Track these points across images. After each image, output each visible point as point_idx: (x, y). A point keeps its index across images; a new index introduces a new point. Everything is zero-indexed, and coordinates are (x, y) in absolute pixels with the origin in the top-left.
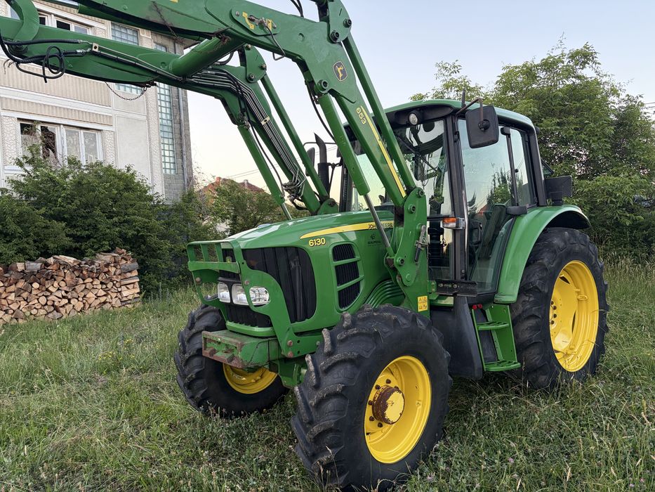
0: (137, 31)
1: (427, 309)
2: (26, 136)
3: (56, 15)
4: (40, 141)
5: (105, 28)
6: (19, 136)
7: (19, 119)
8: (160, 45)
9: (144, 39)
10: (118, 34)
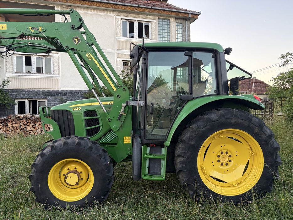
0: (169, 20)
1: (130, 143)
2: (125, 66)
3: (137, 20)
4: (130, 68)
5: (156, 21)
6: (123, 66)
7: (122, 60)
8: (179, 23)
9: (172, 22)
10: (161, 23)
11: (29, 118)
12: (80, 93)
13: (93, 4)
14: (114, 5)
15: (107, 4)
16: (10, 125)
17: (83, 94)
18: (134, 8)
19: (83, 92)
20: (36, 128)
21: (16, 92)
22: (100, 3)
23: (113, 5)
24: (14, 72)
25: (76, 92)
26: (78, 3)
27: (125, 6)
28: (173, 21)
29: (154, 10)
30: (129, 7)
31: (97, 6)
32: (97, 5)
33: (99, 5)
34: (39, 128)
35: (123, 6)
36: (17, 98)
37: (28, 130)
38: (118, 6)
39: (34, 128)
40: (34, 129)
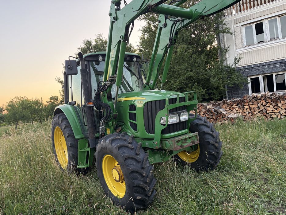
11: (268, 98)
16: (246, 107)
20: (279, 110)
21: (248, 68)
24: (244, 46)
34: (282, 109)
36: (249, 75)
37: (268, 112)
39: (276, 109)
40: (275, 111)
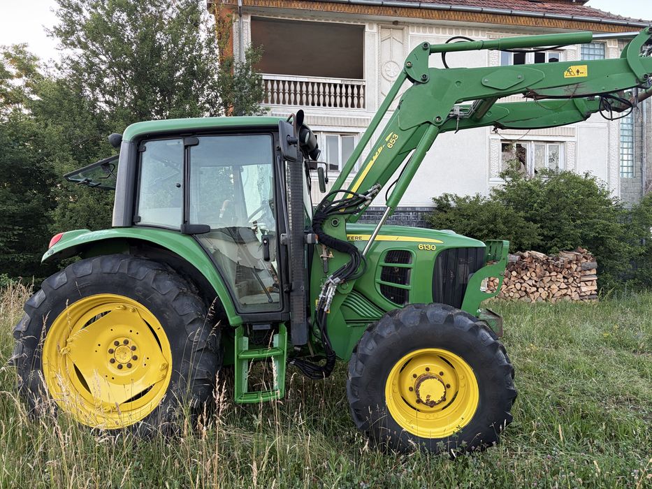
0: (604, 44)
2: (506, 153)
4: (515, 156)
6: (501, 153)
7: (500, 140)
9: (611, 50)
10: (586, 51)
12: (411, 213)
13: (447, 17)
14: (492, 16)
15: (476, 14)
17: (417, 217)
18: (533, 19)
19: (418, 212)
22: (461, 13)
23: (488, 15)
25: (404, 212)
26: (418, 14)
27: (515, 18)
28: (612, 46)
29: (576, 23)
30: (522, 19)
31: (455, 20)
32: (456, 17)
33: (459, 17)
35: (510, 17)
38: (499, 17)
